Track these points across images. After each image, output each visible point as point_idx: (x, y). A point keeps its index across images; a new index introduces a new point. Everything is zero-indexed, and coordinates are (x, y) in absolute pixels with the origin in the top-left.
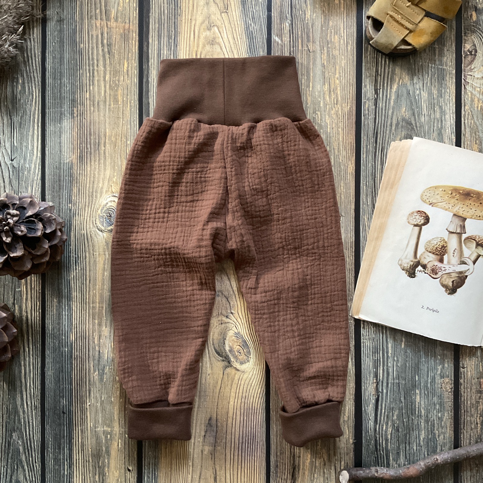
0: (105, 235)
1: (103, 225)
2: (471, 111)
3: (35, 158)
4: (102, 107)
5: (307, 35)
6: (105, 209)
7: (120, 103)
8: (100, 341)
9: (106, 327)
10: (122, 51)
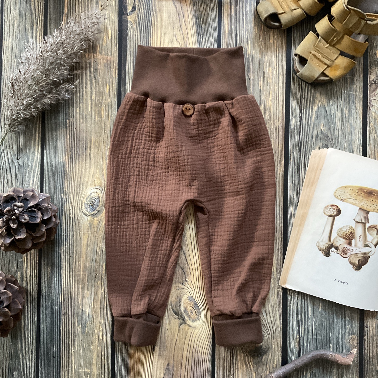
0: (89, 218)
1: (87, 211)
2: (375, 127)
3: (36, 158)
4: (89, 119)
5: (248, 66)
6: (89, 198)
7: (102, 117)
8: (83, 301)
9: (88, 291)
10: (105, 77)
